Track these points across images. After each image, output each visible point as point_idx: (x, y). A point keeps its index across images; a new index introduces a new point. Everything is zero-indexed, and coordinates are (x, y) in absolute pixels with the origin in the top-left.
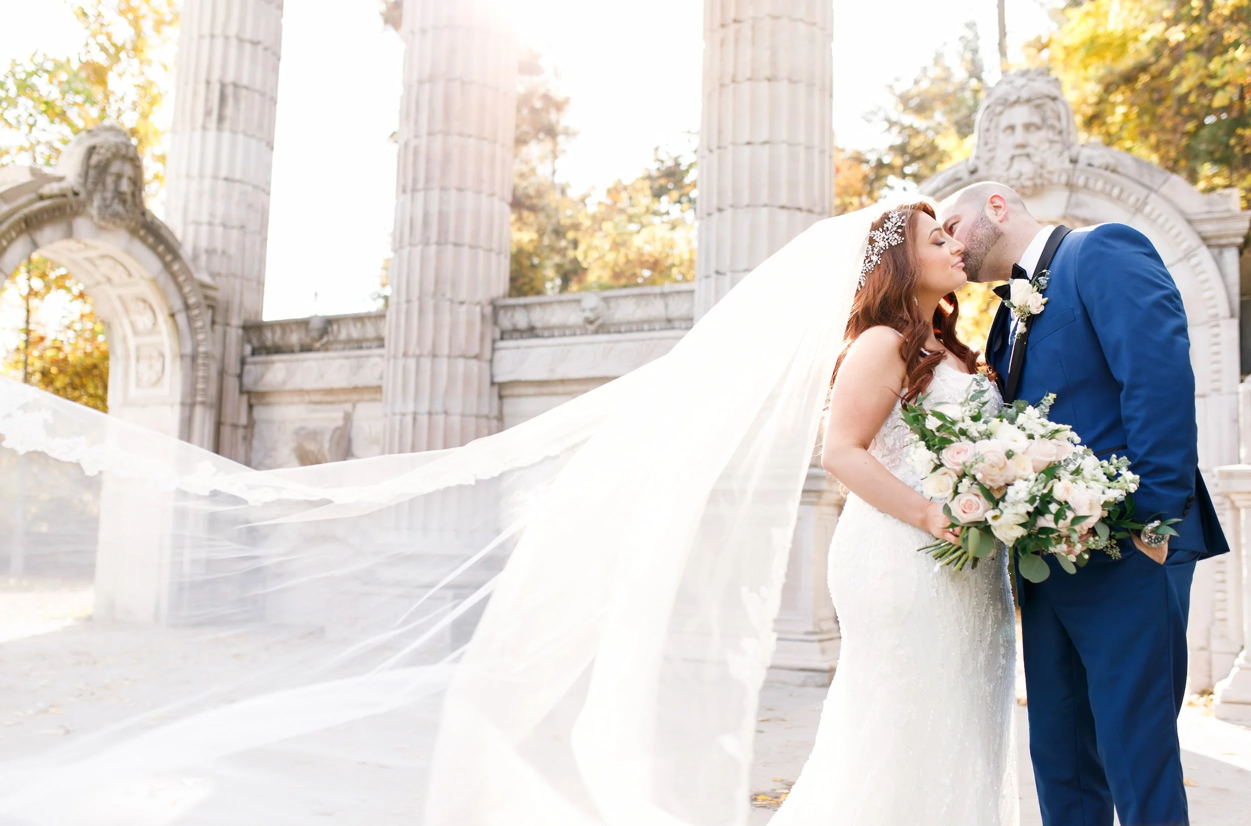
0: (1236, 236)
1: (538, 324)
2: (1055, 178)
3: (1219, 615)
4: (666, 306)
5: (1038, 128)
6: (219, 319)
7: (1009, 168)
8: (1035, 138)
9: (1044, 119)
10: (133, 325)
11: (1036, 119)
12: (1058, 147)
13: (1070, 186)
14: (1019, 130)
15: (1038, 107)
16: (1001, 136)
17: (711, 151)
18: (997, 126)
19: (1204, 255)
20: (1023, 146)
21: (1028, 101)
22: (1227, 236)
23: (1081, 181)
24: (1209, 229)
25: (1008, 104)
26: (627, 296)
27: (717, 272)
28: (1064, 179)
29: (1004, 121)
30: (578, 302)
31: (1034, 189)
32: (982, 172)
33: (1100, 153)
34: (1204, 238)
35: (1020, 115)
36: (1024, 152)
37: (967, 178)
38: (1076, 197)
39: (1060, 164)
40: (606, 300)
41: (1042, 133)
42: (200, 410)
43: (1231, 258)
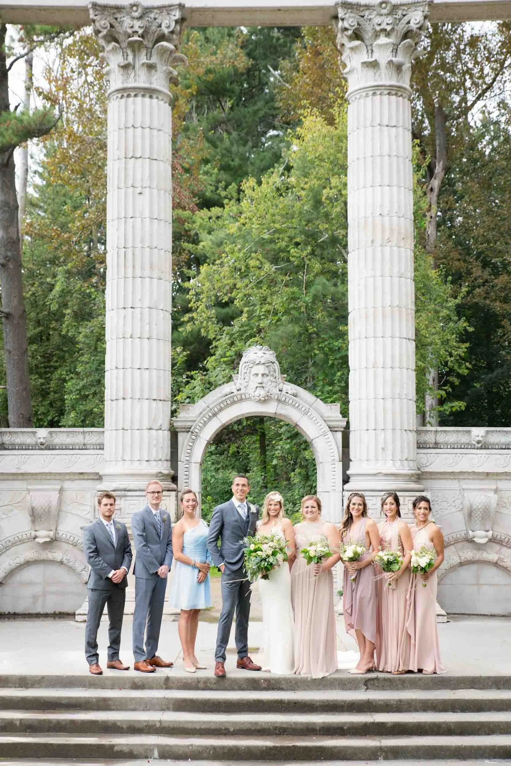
0: (341, 428)
1: (7, 443)
2: (273, 396)
5: (267, 376)
7: (254, 392)
8: (266, 379)
9: (269, 372)
11: (267, 372)
12: (275, 384)
13: (279, 401)
14: (260, 375)
15: (268, 367)
16: (252, 377)
18: (250, 372)
19: (330, 434)
20: (261, 383)
21: (264, 364)
22: (338, 428)
23: (283, 399)
24: (332, 424)
25: (255, 364)
27: (123, 429)
28: (276, 397)
29: (254, 370)
30: (34, 433)
31: (265, 401)
32: (242, 391)
33: (291, 388)
34: (330, 428)
35: (261, 369)
36: (261, 385)
37: (236, 392)
38: (280, 405)
39: (275, 391)
40: (50, 433)
41: (268, 378)
43: (339, 436)
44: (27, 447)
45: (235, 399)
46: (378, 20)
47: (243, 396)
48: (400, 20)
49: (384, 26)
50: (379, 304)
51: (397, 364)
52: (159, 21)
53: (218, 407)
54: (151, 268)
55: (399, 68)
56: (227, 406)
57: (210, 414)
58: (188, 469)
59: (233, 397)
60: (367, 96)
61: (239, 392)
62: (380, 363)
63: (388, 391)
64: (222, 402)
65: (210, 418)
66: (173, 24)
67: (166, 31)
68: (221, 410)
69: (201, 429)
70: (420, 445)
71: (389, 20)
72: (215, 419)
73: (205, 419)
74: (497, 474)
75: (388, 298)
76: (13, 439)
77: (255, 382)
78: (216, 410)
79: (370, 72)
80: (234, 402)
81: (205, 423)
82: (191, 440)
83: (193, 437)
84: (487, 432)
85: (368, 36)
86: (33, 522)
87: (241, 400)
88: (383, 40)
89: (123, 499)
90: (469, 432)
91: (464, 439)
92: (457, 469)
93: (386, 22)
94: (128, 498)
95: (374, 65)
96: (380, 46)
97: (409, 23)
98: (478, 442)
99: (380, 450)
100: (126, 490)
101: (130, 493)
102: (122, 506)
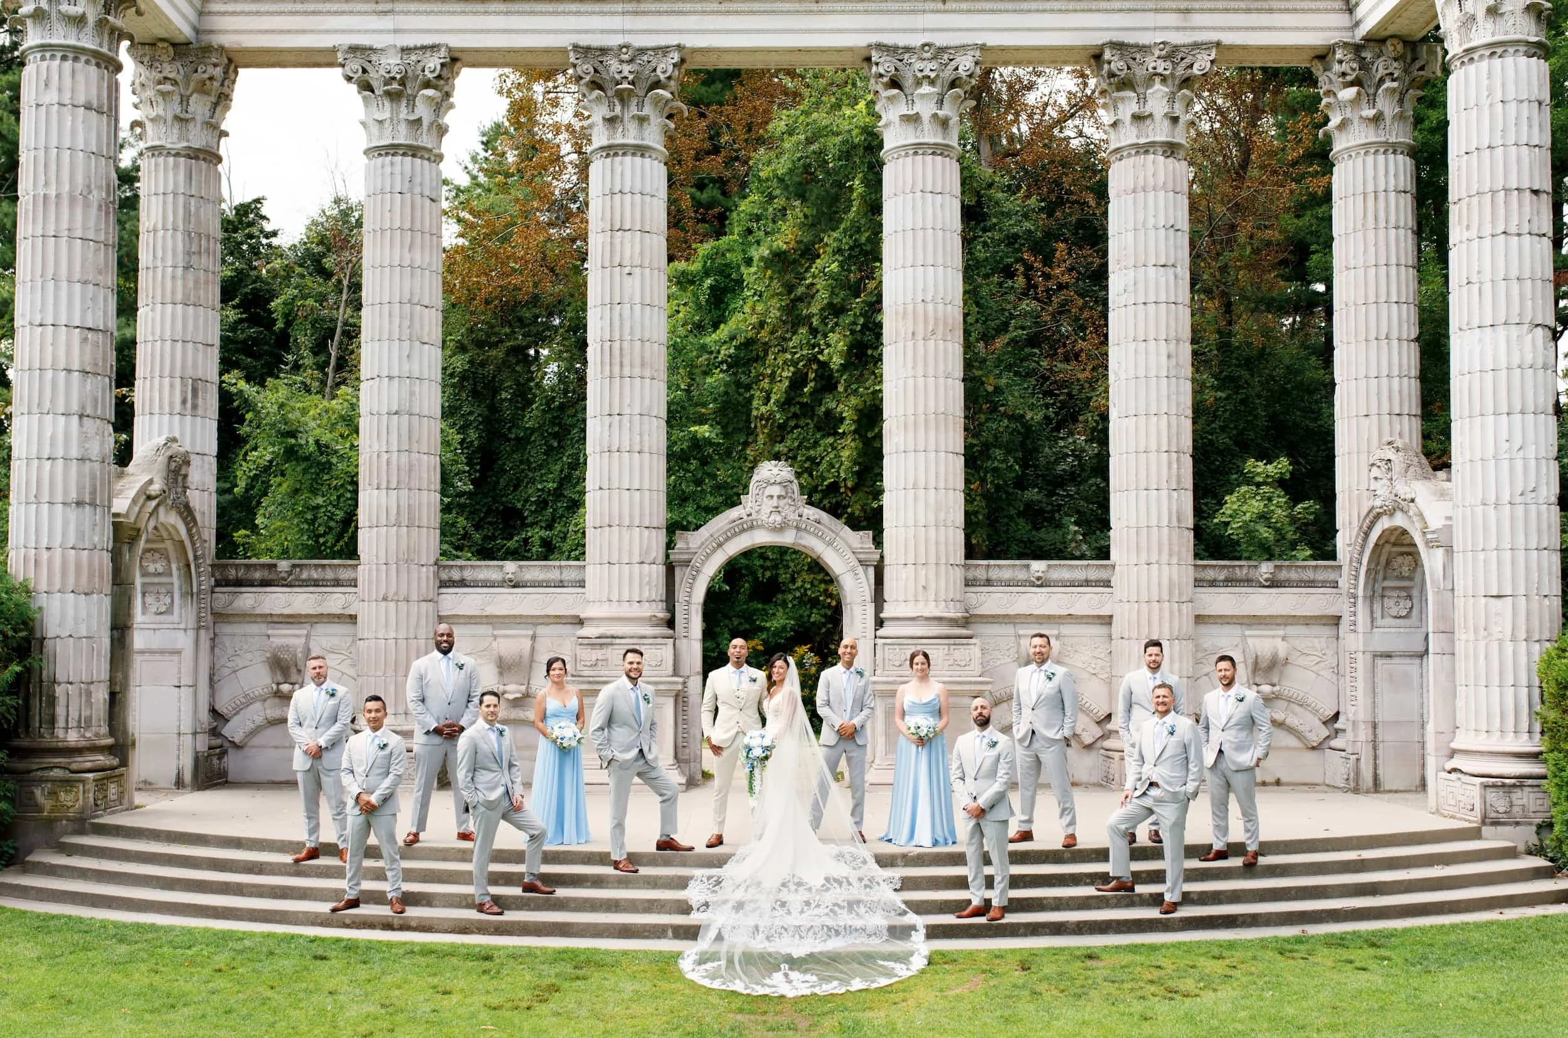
0: (873, 562)
1: (468, 579)
2: (791, 523)
4: (561, 573)
5: (784, 498)
7: (768, 518)
8: (782, 502)
9: (787, 493)
11: (783, 493)
12: (793, 508)
13: (798, 528)
14: (775, 498)
15: (784, 487)
16: (765, 500)
18: (763, 493)
19: (860, 570)
20: (777, 507)
21: (780, 483)
22: (869, 562)
23: (803, 526)
24: (862, 556)
25: (769, 483)
28: (795, 524)
29: (768, 492)
30: (499, 567)
31: (780, 529)
32: (754, 516)
33: (812, 512)
34: (861, 562)
35: (776, 490)
36: (777, 510)
37: (745, 518)
38: (800, 534)
39: (793, 517)
40: (520, 567)
41: (786, 500)
42: (202, 632)
43: (871, 571)
44: (490, 584)
45: (745, 526)
46: (919, 65)
47: (755, 523)
48: (946, 65)
49: (927, 72)
50: (921, 410)
51: (942, 485)
52: (653, 64)
53: (724, 536)
54: (643, 365)
55: (944, 123)
56: (735, 535)
57: (715, 545)
58: (688, 612)
59: (742, 524)
60: (907, 155)
61: (750, 518)
62: (922, 484)
63: (931, 518)
64: (729, 530)
65: (714, 550)
66: (671, 68)
67: (662, 77)
68: (728, 539)
69: (703, 563)
70: (968, 583)
71: (934, 65)
72: (719, 551)
73: (708, 551)
74: (1060, 617)
75: (932, 404)
76: (475, 574)
77: (768, 506)
78: (721, 539)
79: (910, 129)
80: (743, 530)
81: (708, 556)
82: (691, 577)
83: (694, 573)
84: (1049, 566)
85: (908, 82)
86: (501, 674)
87: (752, 528)
88: (926, 89)
89: (610, 648)
90: (1028, 567)
91: (1022, 575)
92: (1012, 611)
93: (929, 68)
95: (913, 119)
96: (923, 96)
97: (957, 69)
98: (1038, 579)
99: (920, 589)
100: (613, 637)
101: (618, 641)
102: (609, 656)
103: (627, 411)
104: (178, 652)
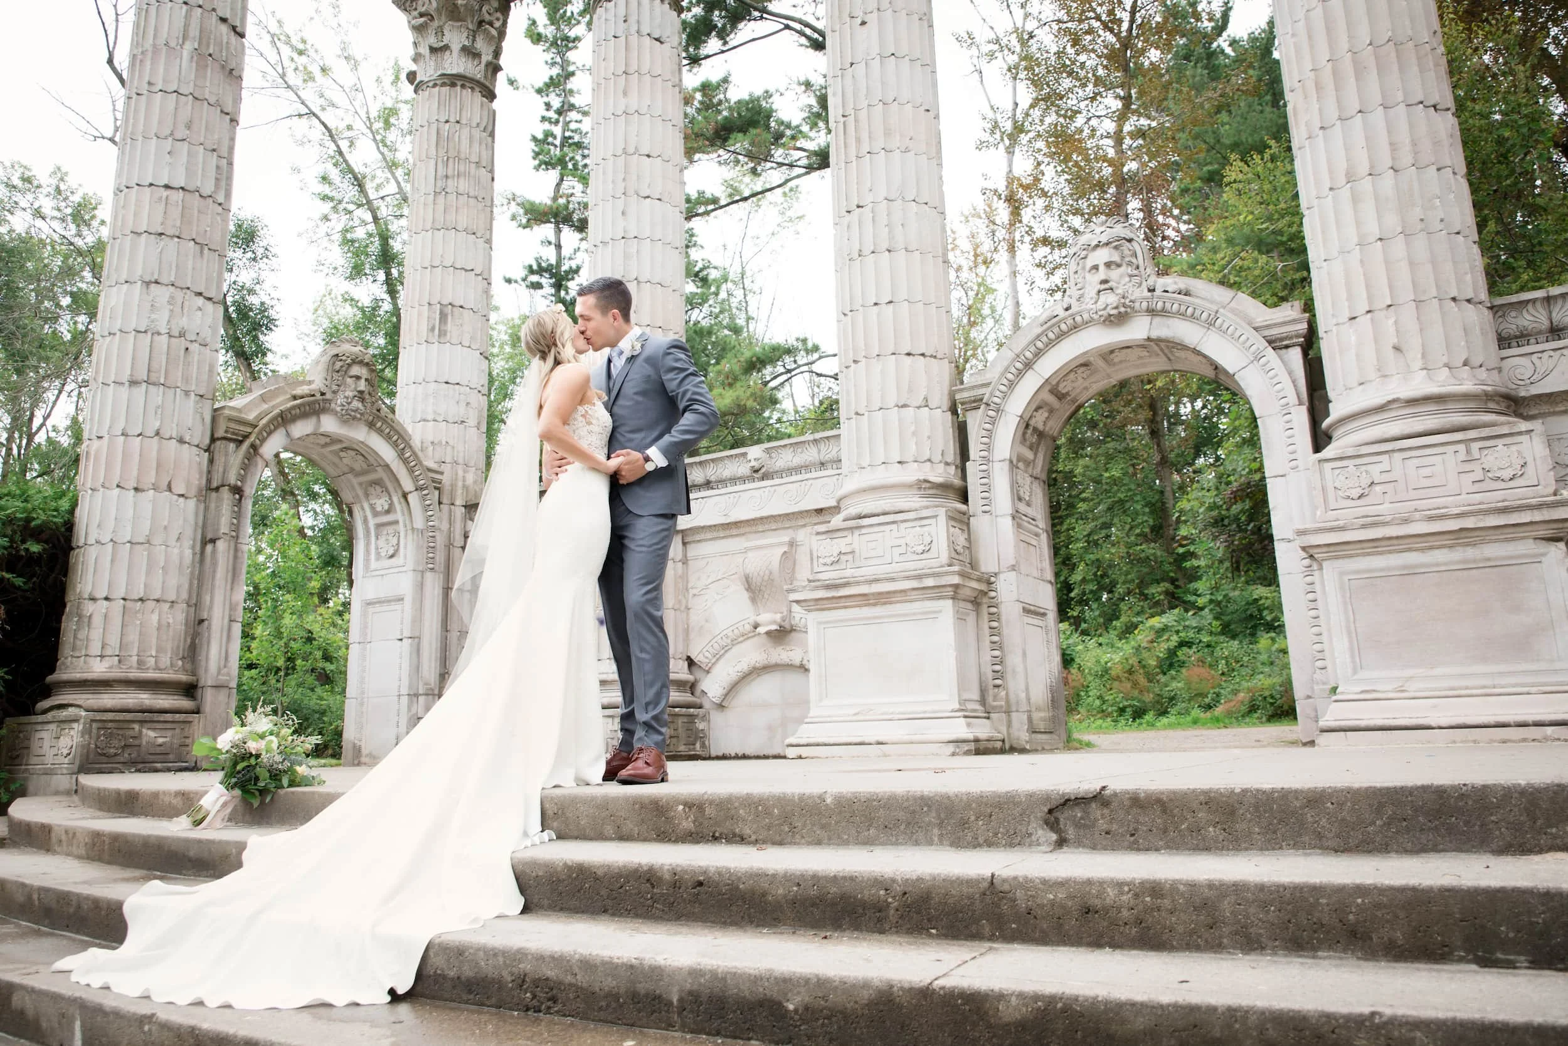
0: (1297, 336)
1: (713, 479)
2: (1137, 305)
3: (1319, 664)
4: (819, 451)
5: (1119, 266)
6: (445, 500)
7: (1096, 302)
8: (1114, 274)
9: (1123, 257)
10: (372, 507)
11: (1116, 257)
12: (1137, 279)
13: (1151, 312)
14: (1102, 268)
15: (1116, 248)
16: (1088, 276)
17: (845, 315)
18: (1084, 268)
19: (1271, 355)
20: (1106, 282)
21: (1107, 244)
22: (1291, 338)
23: (1159, 306)
24: (1274, 333)
26: (785, 446)
27: (857, 414)
28: (1145, 305)
29: (1089, 263)
30: (744, 455)
31: (1118, 318)
32: (1074, 308)
33: (1173, 281)
34: (1270, 342)
35: (1102, 256)
36: (1107, 286)
37: (1062, 314)
38: (1157, 320)
39: (1139, 293)
40: (768, 451)
41: (1123, 269)
42: (429, 575)
43: (1295, 356)
44: (734, 480)
45: (1064, 327)
47: (1078, 319)
50: (1344, 44)
51: (1406, 158)
53: (1033, 349)
56: (1050, 344)
57: (1019, 365)
58: (986, 474)
59: (1058, 324)
61: (1070, 312)
62: (1363, 167)
63: (1392, 221)
64: (1038, 337)
65: (1020, 374)
68: (1038, 354)
69: (1005, 396)
70: (1505, 342)
72: (1029, 373)
73: (1010, 376)
75: (1362, 29)
76: (719, 471)
77: (1093, 284)
78: (1028, 355)
80: (1062, 335)
81: (1012, 385)
82: (988, 419)
83: (991, 413)
86: (753, 600)
87: (1075, 328)
89: (857, 533)
94: (864, 531)
99: (1390, 353)
100: (860, 517)
101: (866, 521)
102: (856, 546)
103: (868, 199)
104: (401, 599)
